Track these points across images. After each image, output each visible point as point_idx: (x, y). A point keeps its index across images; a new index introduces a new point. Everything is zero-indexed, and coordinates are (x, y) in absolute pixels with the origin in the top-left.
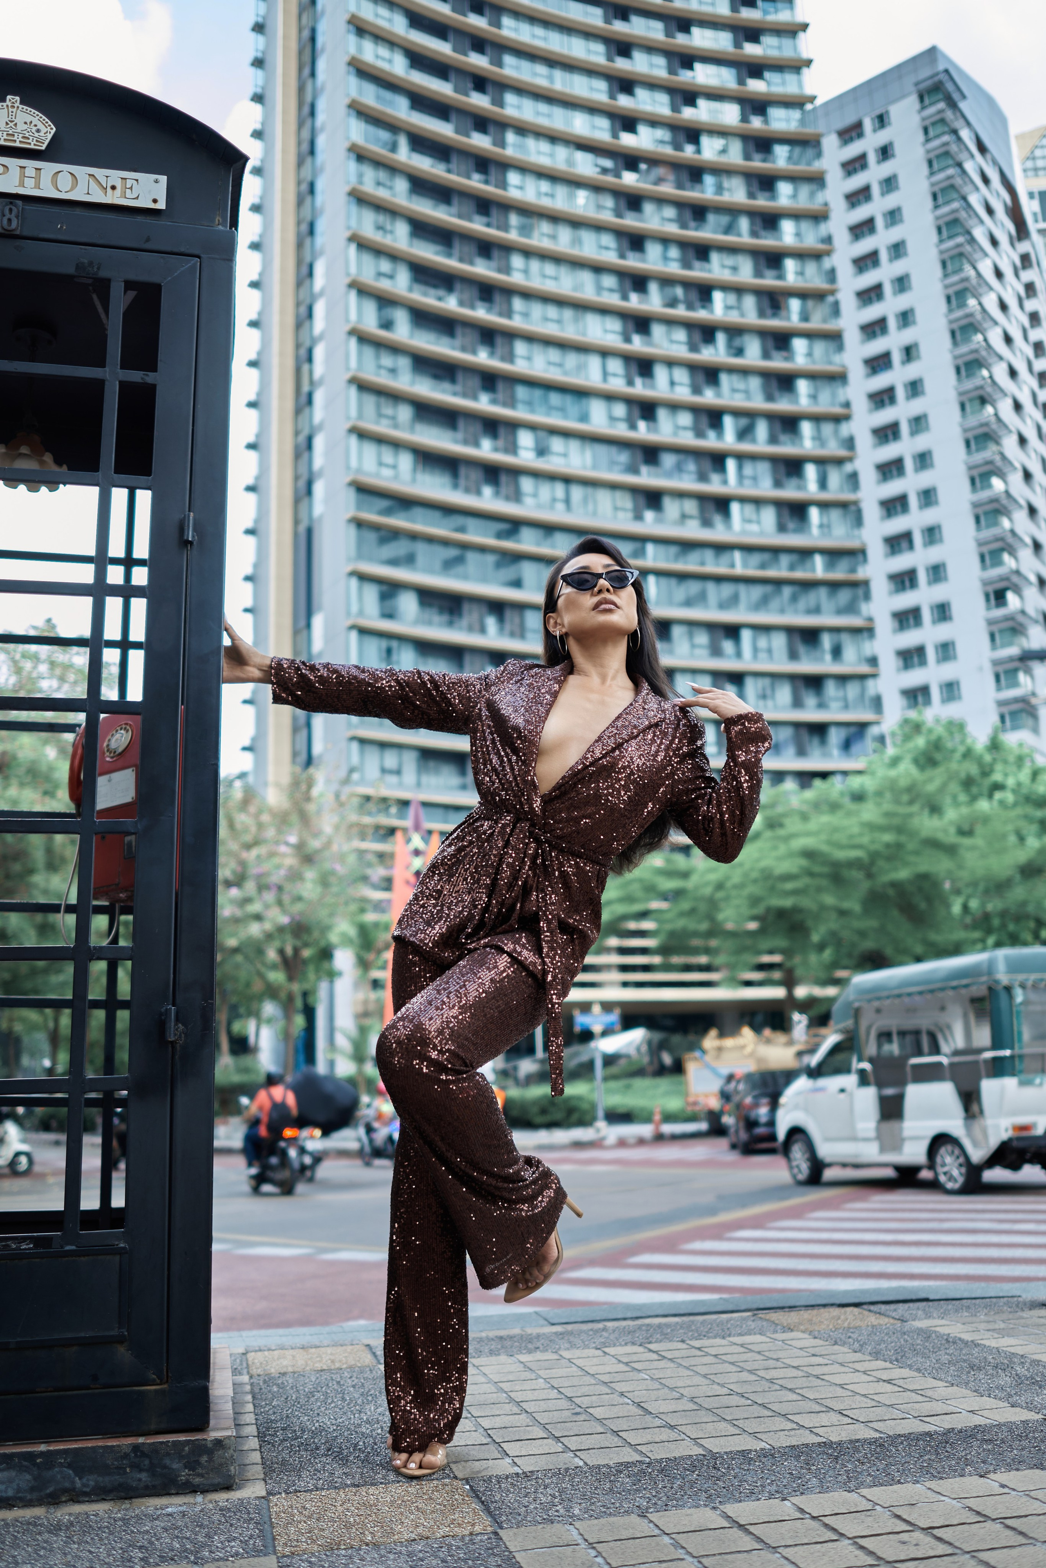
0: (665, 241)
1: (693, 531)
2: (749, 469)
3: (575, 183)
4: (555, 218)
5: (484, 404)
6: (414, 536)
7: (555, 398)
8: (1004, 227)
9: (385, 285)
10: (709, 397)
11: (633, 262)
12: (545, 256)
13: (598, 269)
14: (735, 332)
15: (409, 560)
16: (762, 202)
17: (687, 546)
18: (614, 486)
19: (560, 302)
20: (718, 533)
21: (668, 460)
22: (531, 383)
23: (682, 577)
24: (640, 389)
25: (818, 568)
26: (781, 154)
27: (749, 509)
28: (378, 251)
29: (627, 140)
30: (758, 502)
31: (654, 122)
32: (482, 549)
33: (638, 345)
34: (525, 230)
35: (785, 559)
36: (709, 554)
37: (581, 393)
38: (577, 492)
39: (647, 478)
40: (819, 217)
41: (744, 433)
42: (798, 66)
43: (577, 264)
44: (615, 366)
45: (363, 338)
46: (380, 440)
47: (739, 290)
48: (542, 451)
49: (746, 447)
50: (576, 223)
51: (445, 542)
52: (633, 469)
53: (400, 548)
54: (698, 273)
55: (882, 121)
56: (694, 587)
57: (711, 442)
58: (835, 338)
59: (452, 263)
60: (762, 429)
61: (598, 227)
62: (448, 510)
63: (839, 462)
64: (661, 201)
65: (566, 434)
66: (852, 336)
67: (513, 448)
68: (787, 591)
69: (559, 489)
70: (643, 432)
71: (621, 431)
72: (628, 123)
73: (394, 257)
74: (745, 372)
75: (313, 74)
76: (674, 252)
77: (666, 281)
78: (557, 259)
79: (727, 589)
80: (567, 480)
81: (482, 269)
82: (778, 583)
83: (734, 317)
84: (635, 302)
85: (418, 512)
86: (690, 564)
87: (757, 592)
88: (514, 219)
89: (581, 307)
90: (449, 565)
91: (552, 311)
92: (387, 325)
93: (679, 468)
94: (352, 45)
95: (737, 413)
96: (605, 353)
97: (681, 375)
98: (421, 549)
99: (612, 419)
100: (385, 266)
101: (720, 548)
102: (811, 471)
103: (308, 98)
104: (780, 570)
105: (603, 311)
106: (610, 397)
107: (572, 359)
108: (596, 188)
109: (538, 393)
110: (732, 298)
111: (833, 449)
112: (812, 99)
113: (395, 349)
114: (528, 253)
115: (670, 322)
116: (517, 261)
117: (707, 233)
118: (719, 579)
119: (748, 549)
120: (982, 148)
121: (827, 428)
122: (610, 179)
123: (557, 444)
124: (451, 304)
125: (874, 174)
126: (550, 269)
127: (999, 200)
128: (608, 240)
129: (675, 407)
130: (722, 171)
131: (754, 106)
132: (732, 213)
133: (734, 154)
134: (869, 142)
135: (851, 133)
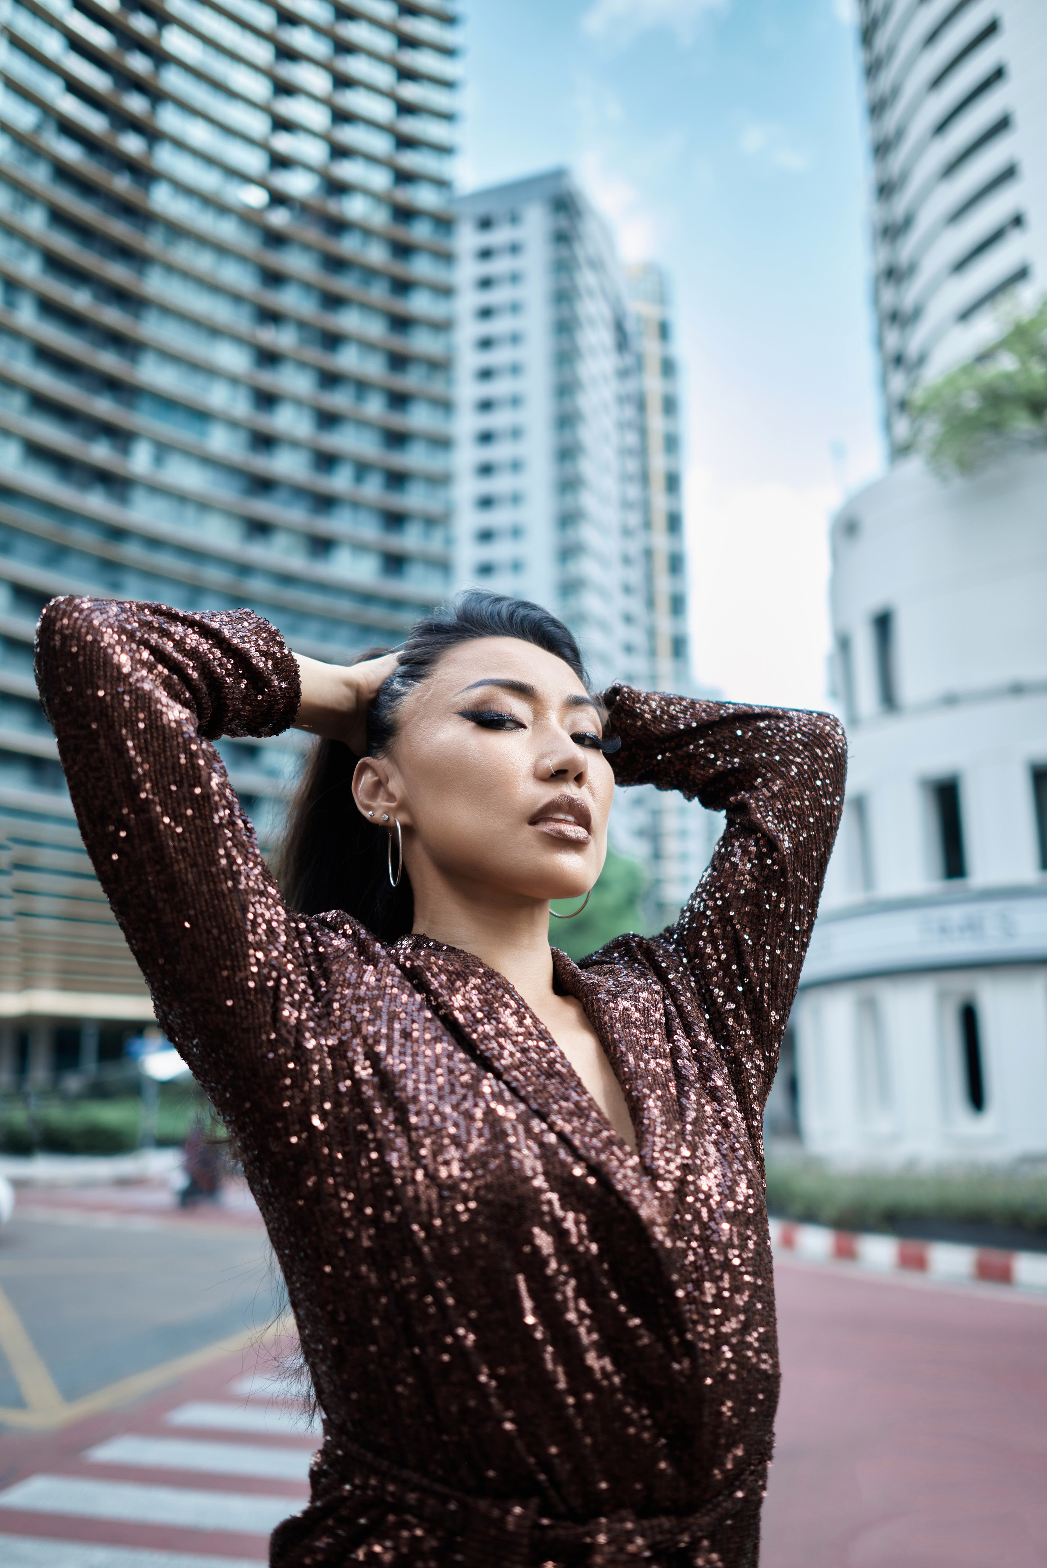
0: (306, 286)
3: (221, 208)
4: (202, 241)
5: (104, 406)
7: (178, 415)
10: (329, 441)
11: (271, 298)
13: (237, 298)
14: (362, 386)
16: (399, 268)
17: (286, 579)
20: (319, 570)
21: (281, 495)
22: (156, 396)
24: (261, 420)
26: (421, 232)
27: (355, 554)
29: (282, 180)
30: (362, 547)
31: (308, 168)
33: (265, 378)
34: (167, 245)
37: (203, 415)
38: (190, 512)
39: (259, 508)
40: (445, 292)
41: (359, 480)
42: (446, 150)
43: (214, 288)
44: (243, 395)
47: (368, 346)
48: (159, 463)
49: (359, 494)
50: (221, 250)
54: (332, 321)
55: (514, 219)
57: (324, 483)
58: (447, 406)
59: (89, 260)
60: (374, 480)
61: (240, 257)
64: (306, 247)
65: (185, 452)
66: (465, 408)
67: (126, 454)
70: (259, 462)
71: (238, 457)
72: (281, 162)
73: (27, 241)
74: (363, 423)
77: (302, 326)
78: (199, 280)
80: (180, 497)
81: (118, 273)
83: (361, 371)
84: (267, 336)
85: (23, 506)
88: (157, 231)
89: (214, 332)
92: (12, 308)
93: (291, 504)
94: (7, 10)
96: (233, 380)
97: (306, 416)
98: (18, 543)
99: (232, 446)
102: (415, 527)
104: (376, 614)
105: (235, 339)
106: (233, 424)
108: (246, 220)
109: (161, 408)
110: (363, 353)
111: (435, 508)
114: (171, 269)
115: (302, 364)
117: (345, 284)
121: (434, 489)
122: (260, 215)
125: (500, 266)
126: (190, 287)
129: (295, 444)
130: (367, 232)
131: (403, 177)
132: (370, 273)
133: (379, 218)
134: (499, 237)
135: (485, 224)
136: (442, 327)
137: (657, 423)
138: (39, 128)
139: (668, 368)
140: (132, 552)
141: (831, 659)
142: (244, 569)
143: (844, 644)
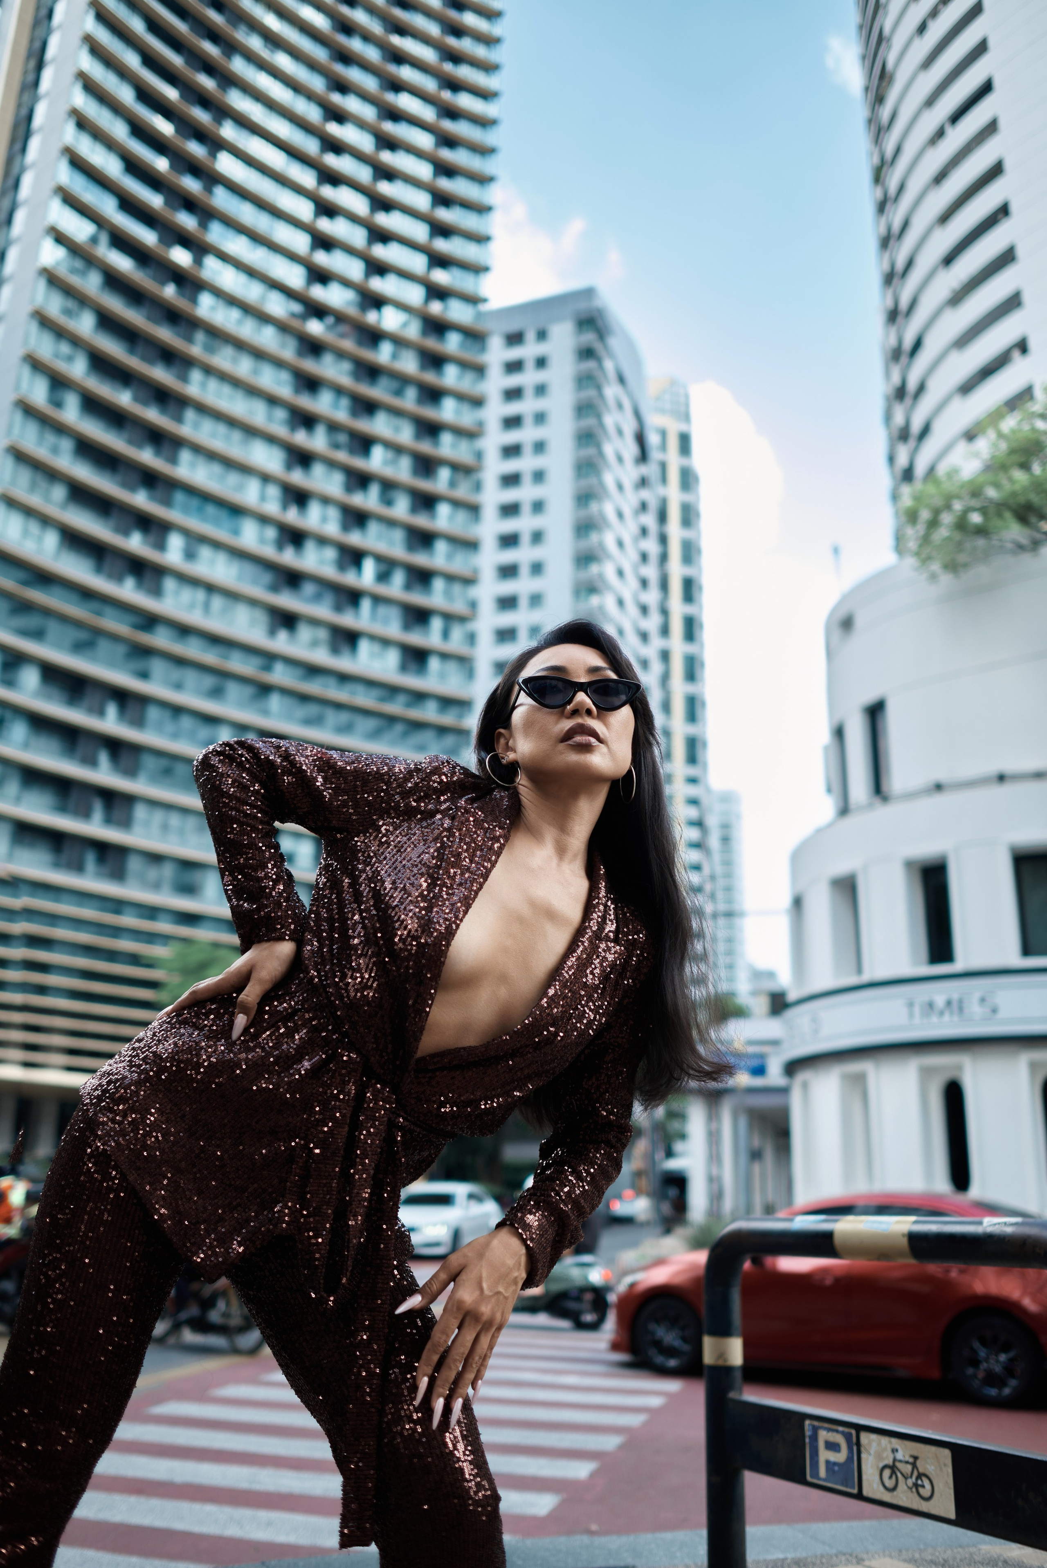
0: (339, 391)
1: (321, 656)
2: (383, 610)
3: (263, 318)
4: (240, 345)
5: (140, 499)
6: (47, 612)
7: (211, 510)
8: (630, 449)
9: (61, 366)
10: (355, 539)
11: (305, 402)
12: (224, 377)
13: (272, 400)
14: (388, 486)
15: (38, 635)
16: (430, 377)
17: (313, 671)
18: (253, 602)
19: (232, 422)
20: (344, 663)
21: (309, 588)
22: (191, 491)
23: (304, 698)
24: (292, 516)
25: (429, 712)
26: (453, 343)
27: (376, 647)
28: (60, 333)
29: (318, 292)
30: (385, 642)
31: (346, 283)
32: (115, 638)
33: (297, 477)
34: (209, 349)
35: (402, 698)
36: (332, 682)
37: (236, 511)
38: (217, 602)
39: (287, 601)
40: (477, 402)
41: (383, 577)
42: (477, 269)
43: (252, 391)
44: (273, 491)
45: (28, 410)
46: (28, 512)
47: (397, 449)
48: (190, 555)
49: (383, 590)
50: (259, 354)
51: (77, 624)
52: (274, 588)
53: (32, 621)
54: (364, 425)
55: (542, 335)
56: (313, 709)
57: (349, 578)
58: (474, 509)
59: (134, 362)
60: (399, 578)
61: (278, 363)
62: (87, 594)
63: (462, 619)
64: (341, 355)
65: (217, 545)
66: (490, 512)
67: (161, 546)
68: (399, 728)
69: (200, 595)
70: (288, 557)
71: (269, 552)
72: (320, 276)
73: (75, 341)
74: (391, 523)
75: (24, 150)
76: (345, 402)
77: (333, 427)
78: (235, 383)
79: (344, 717)
80: (211, 588)
81: (160, 374)
82: (391, 720)
83: (389, 472)
84: (300, 438)
85: (57, 590)
86: (314, 687)
87: (371, 724)
88: (200, 336)
89: (251, 432)
90: (79, 647)
91: (222, 429)
92: (58, 404)
93: (317, 598)
94: (70, 134)
95: (379, 559)
96: (266, 478)
97: (333, 514)
98: (53, 628)
99: (262, 541)
100: (65, 348)
101: (344, 678)
102: (436, 624)
103: (15, 170)
104: (395, 707)
105: (271, 439)
106: (264, 520)
107: (233, 478)
108: (282, 327)
109: (195, 502)
110: (390, 455)
111: (458, 607)
112: (484, 300)
113: (60, 429)
114: (209, 370)
115: (332, 464)
116: (196, 375)
117: (378, 392)
118: (339, 706)
119: (370, 683)
120: (621, 380)
121: (457, 588)
122: (296, 323)
123: (205, 552)
124: (124, 398)
125: (528, 378)
126: (226, 389)
127: (629, 427)
128: (285, 376)
129: (323, 541)
130: (399, 342)
131: (436, 292)
132: (403, 380)
133: (413, 331)
134: (528, 351)
135: (515, 339)
136: (469, 434)
137: (675, 530)
138: (94, 240)
139: (688, 479)
140: (161, 639)
141: (826, 749)
142: (269, 658)
143: (839, 733)
